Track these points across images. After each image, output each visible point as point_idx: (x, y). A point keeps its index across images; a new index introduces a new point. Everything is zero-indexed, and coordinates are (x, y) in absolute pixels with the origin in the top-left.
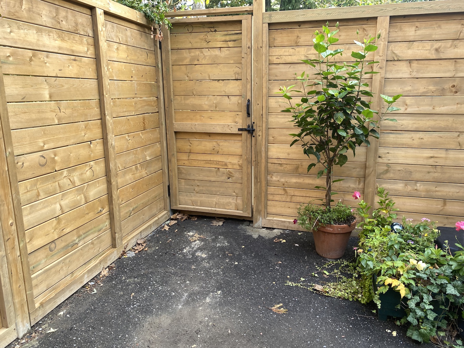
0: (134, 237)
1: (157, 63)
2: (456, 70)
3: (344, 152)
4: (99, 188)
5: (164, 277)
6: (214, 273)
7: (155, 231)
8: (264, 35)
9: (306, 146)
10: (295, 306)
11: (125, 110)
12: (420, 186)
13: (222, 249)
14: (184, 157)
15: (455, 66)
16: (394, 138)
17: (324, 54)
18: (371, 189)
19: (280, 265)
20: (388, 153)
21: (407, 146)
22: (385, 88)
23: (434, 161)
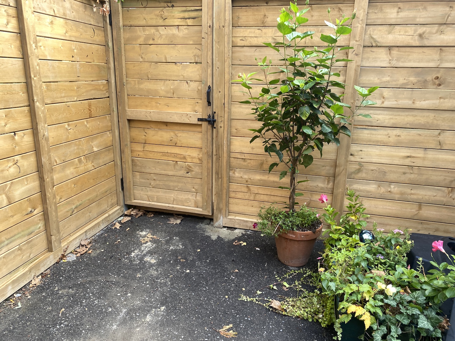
0: (76, 238)
1: (107, 42)
2: (441, 60)
3: (309, 152)
4: (28, 186)
5: (103, 287)
6: (161, 283)
7: (105, 229)
8: (227, 13)
9: (267, 144)
10: (246, 328)
11: (63, 95)
12: (394, 188)
13: (175, 253)
14: (138, 148)
15: (440, 55)
16: (368, 134)
17: (290, 37)
18: (341, 190)
19: (236, 275)
20: (361, 151)
21: (383, 144)
22: (361, 78)
23: (411, 161)
